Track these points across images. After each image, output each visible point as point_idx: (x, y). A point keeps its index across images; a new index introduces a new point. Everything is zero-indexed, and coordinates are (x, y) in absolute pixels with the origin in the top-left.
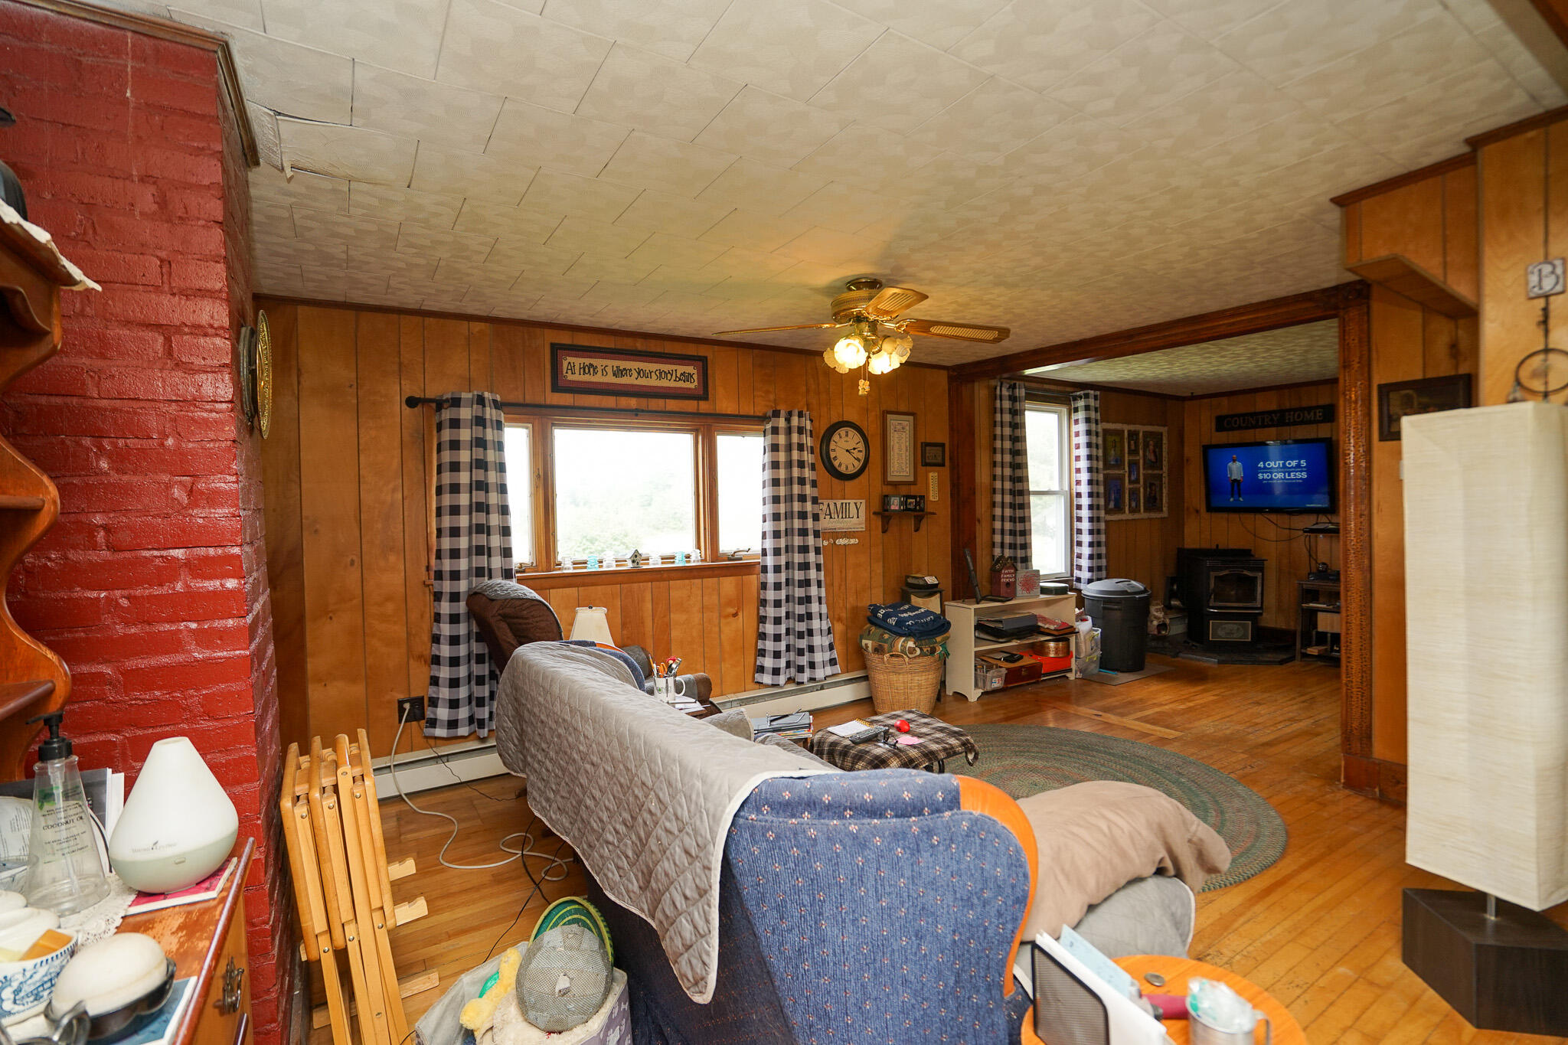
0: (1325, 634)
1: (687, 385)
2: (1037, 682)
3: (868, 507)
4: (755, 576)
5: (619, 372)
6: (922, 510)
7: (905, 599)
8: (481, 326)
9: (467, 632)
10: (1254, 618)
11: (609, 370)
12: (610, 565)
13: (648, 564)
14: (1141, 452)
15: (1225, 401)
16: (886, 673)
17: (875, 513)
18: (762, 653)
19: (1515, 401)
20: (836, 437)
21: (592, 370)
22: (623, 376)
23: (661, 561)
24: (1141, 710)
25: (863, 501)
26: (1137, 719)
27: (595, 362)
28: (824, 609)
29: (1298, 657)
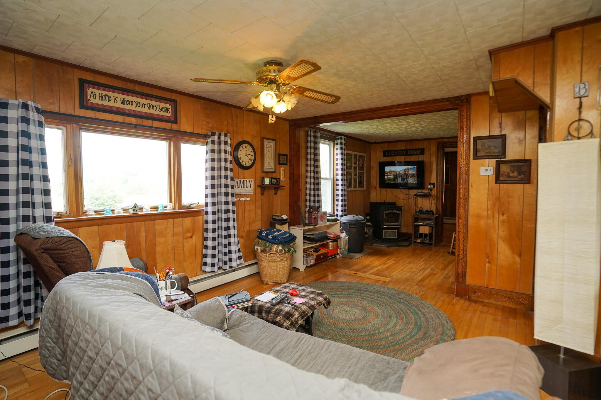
0: (422, 234)
1: (165, 114)
2: (327, 260)
3: (255, 183)
4: (201, 217)
5: (124, 102)
6: (278, 185)
7: (273, 226)
8: (25, 59)
9: (16, 258)
10: (398, 229)
11: (119, 100)
12: (119, 212)
13: (142, 211)
14: (358, 163)
15: (386, 145)
16: (268, 262)
17: (258, 186)
18: (206, 256)
19: (568, 140)
20: (241, 148)
21: (107, 98)
22: (127, 104)
23: (150, 209)
24: (371, 269)
25: (253, 180)
26: (371, 274)
27: (109, 94)
28: (236, 233)
29: (413, 242)
